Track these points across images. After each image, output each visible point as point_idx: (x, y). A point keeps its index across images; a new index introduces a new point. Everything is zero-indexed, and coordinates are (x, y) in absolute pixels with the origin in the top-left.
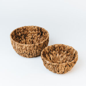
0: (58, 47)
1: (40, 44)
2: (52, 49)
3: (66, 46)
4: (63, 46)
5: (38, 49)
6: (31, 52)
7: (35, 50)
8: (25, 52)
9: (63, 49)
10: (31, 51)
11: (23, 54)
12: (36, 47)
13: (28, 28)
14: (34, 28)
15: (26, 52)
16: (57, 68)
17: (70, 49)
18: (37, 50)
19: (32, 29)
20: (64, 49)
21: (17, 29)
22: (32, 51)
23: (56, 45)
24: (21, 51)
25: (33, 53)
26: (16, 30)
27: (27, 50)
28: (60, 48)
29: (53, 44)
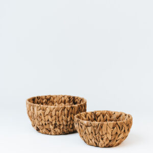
0: (101, 115)
1: (72, 108)
2: (91, 116)
3: (113, 113)
4: (109, 113)
5: (70, 115)
6: (59, 121)
7: (65, 116)
8: (48, 121)
9: (108, 118)
10: (58, 117)
11: (46, 124)
12: (66, 111)
13: (54, 99)
14: (63, 98)
15: (50, 120)
16: (100, 130)
17: (120, 116)
18: (68, 117)
19: (60, 100)
20: (110, 117)
21: (37, 98)
22: (60, 119)
23: (98, 111)
24: (43, 118)
25: (61, 123)
26: (35, 98)
27: (52, 117)
28: (103, 116)
29: (93, 110)
